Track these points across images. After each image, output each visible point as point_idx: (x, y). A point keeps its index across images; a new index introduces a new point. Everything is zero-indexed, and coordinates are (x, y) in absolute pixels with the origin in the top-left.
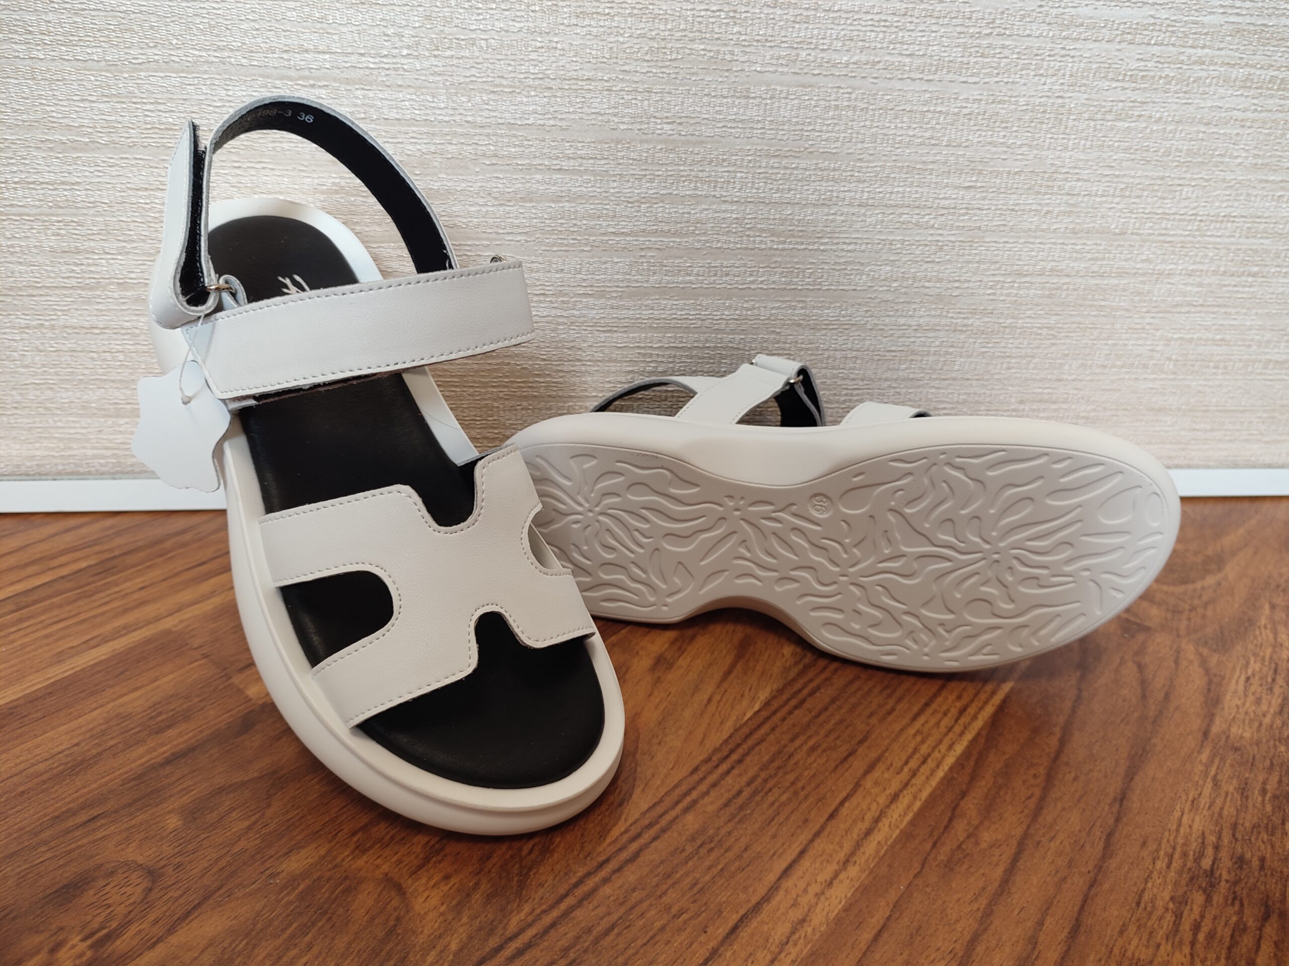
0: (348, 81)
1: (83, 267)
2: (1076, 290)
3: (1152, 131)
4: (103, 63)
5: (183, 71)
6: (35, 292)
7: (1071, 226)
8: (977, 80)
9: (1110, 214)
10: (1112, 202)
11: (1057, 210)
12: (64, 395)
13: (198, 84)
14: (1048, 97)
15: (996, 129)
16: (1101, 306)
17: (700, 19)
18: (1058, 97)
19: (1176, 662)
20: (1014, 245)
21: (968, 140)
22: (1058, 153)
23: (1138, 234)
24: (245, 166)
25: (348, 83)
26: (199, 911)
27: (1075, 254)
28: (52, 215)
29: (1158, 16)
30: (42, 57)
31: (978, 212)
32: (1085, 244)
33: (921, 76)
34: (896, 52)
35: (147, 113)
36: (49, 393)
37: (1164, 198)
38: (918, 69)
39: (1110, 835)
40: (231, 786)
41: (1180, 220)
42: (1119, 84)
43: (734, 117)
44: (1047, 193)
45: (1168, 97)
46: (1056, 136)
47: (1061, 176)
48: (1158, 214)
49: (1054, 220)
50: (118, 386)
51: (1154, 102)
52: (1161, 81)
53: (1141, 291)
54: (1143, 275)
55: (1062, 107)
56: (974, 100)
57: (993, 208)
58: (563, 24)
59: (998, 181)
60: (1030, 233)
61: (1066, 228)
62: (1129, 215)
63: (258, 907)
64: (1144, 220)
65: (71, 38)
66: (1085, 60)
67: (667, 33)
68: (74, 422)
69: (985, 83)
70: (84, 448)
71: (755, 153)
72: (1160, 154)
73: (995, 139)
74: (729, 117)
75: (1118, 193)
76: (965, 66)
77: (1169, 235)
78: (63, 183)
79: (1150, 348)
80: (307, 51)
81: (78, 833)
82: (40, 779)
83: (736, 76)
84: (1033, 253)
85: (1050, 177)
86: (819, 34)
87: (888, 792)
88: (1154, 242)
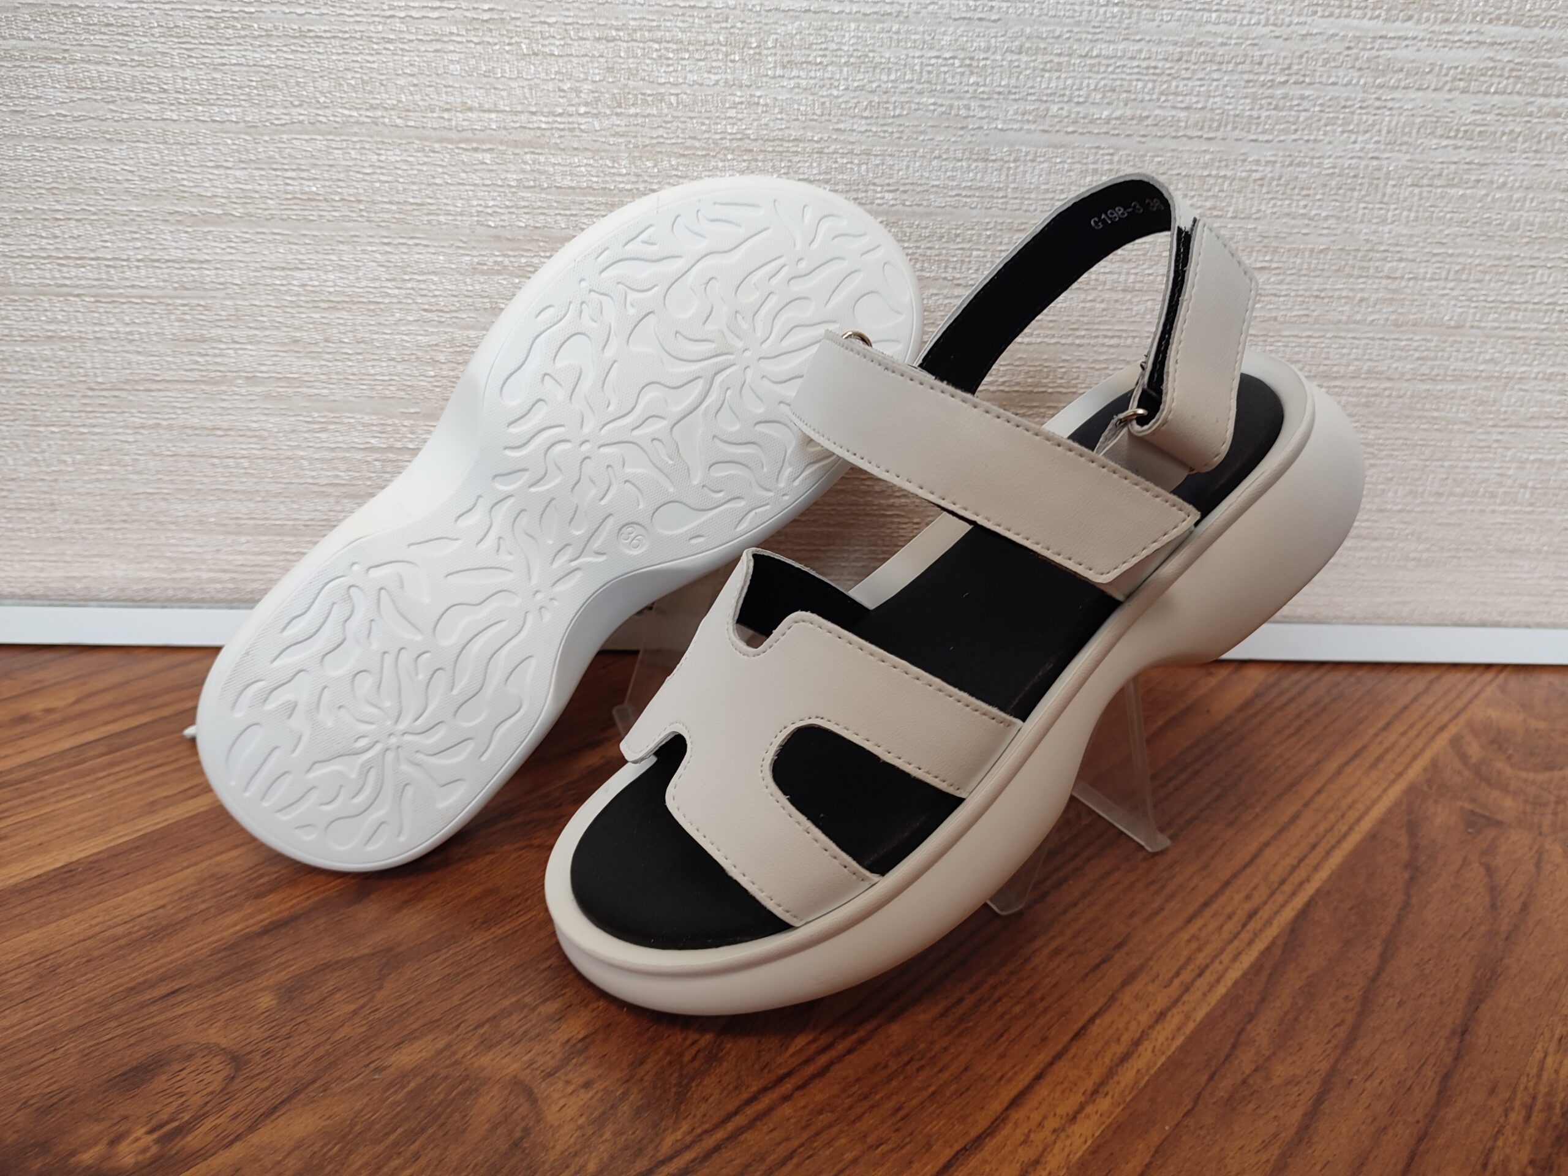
0: (516, 144)
1: (208, 358)
2: (1401, 397)
3: (1494, 200)
4: (242, 125)
5: (330, 133)
6: (154, 386)
7: (1393, 317)
8: (1270, 137)
9: (1442, 302)
10: (1444, 288)
11: (1374, 297)
12: (180, 507)
13: (347, 147)
14: (1360, 158)
15: (1295, 197)
16: (1435, 418)
17: (930, 68)
18: (1372, 158)
19: (1538, 865)
20: (1321, 340)
21: (1259, 211)
22: (1374, 227)
23: (1479, 328)
24: (396, 242)
25: (516, 146)
26: (287, 1107)
27: (1398, 353)
28: (177, 297)
29: (1498, 58)
30: (175, 117)
31: (1274, 299)
32: (1411, 339)
33: (1200, 133)
34: (1168, 104)
35: (288, 181)
36: (163, 505)
37: (1512, 283)
38: (1196, 124)
39: (1446, 1077)
40: (338, 962)
41: (1533, 310)
42: (1451, 142)
43: (969, 184)
44: (1360, 277)
45: (1513, 158)
46: (1370, 206)
47: (1378, 255)
48: (1504, 303)
49: (1370, 310)
50: (241, 497)
51: (1496, 164)
52: (1504, 138)
53: (1485, 399)
54: (1488, 379)
55: (1379, 170)
56: (1267, 162)
57: (1293, 294)
58: (767, 75)
59: (1298, 261)
60: (1340, 325)
61: (1387, 320)
62: (1467, 303)
63: (358, 1106)
64: (1487, 311)
65: (209, 96)
66: (1405, 113)
67: (890, 85)
68: (189, 539)
69: (1280, 141)
70: (198, 569)
71: (995, 227)
72: (1505, 227)
73: (1294, 210)
74: (964, 184)
75: (1451, 277)
76: (1255, 121)
77: (1519, 329)
78: (191, 261)
79: (1499, 471)
80: (471, 109)
81: (154, 1008)
82: (116, 944)
83: (972, 135)
84: (1345, 351)
85: (1365, 256)
86: (1074, 84)
87: (1151, 1009)
88: (1500, 338)
